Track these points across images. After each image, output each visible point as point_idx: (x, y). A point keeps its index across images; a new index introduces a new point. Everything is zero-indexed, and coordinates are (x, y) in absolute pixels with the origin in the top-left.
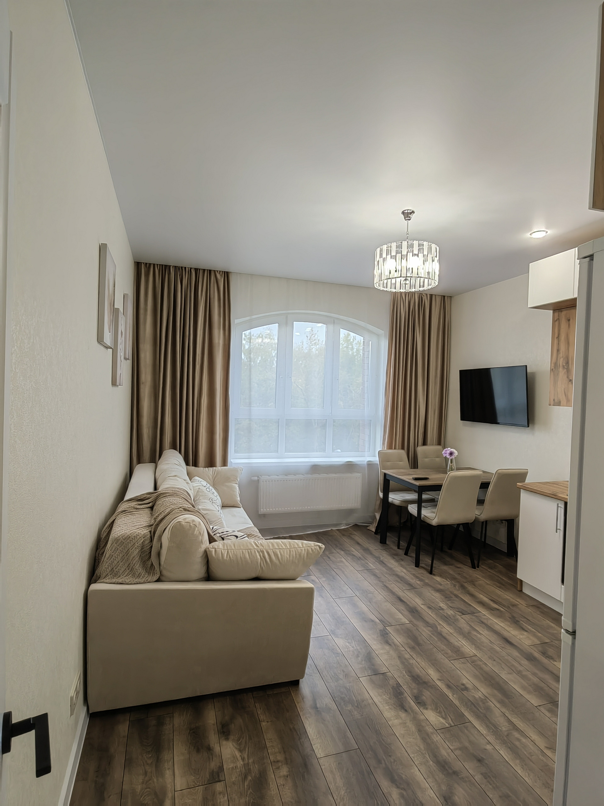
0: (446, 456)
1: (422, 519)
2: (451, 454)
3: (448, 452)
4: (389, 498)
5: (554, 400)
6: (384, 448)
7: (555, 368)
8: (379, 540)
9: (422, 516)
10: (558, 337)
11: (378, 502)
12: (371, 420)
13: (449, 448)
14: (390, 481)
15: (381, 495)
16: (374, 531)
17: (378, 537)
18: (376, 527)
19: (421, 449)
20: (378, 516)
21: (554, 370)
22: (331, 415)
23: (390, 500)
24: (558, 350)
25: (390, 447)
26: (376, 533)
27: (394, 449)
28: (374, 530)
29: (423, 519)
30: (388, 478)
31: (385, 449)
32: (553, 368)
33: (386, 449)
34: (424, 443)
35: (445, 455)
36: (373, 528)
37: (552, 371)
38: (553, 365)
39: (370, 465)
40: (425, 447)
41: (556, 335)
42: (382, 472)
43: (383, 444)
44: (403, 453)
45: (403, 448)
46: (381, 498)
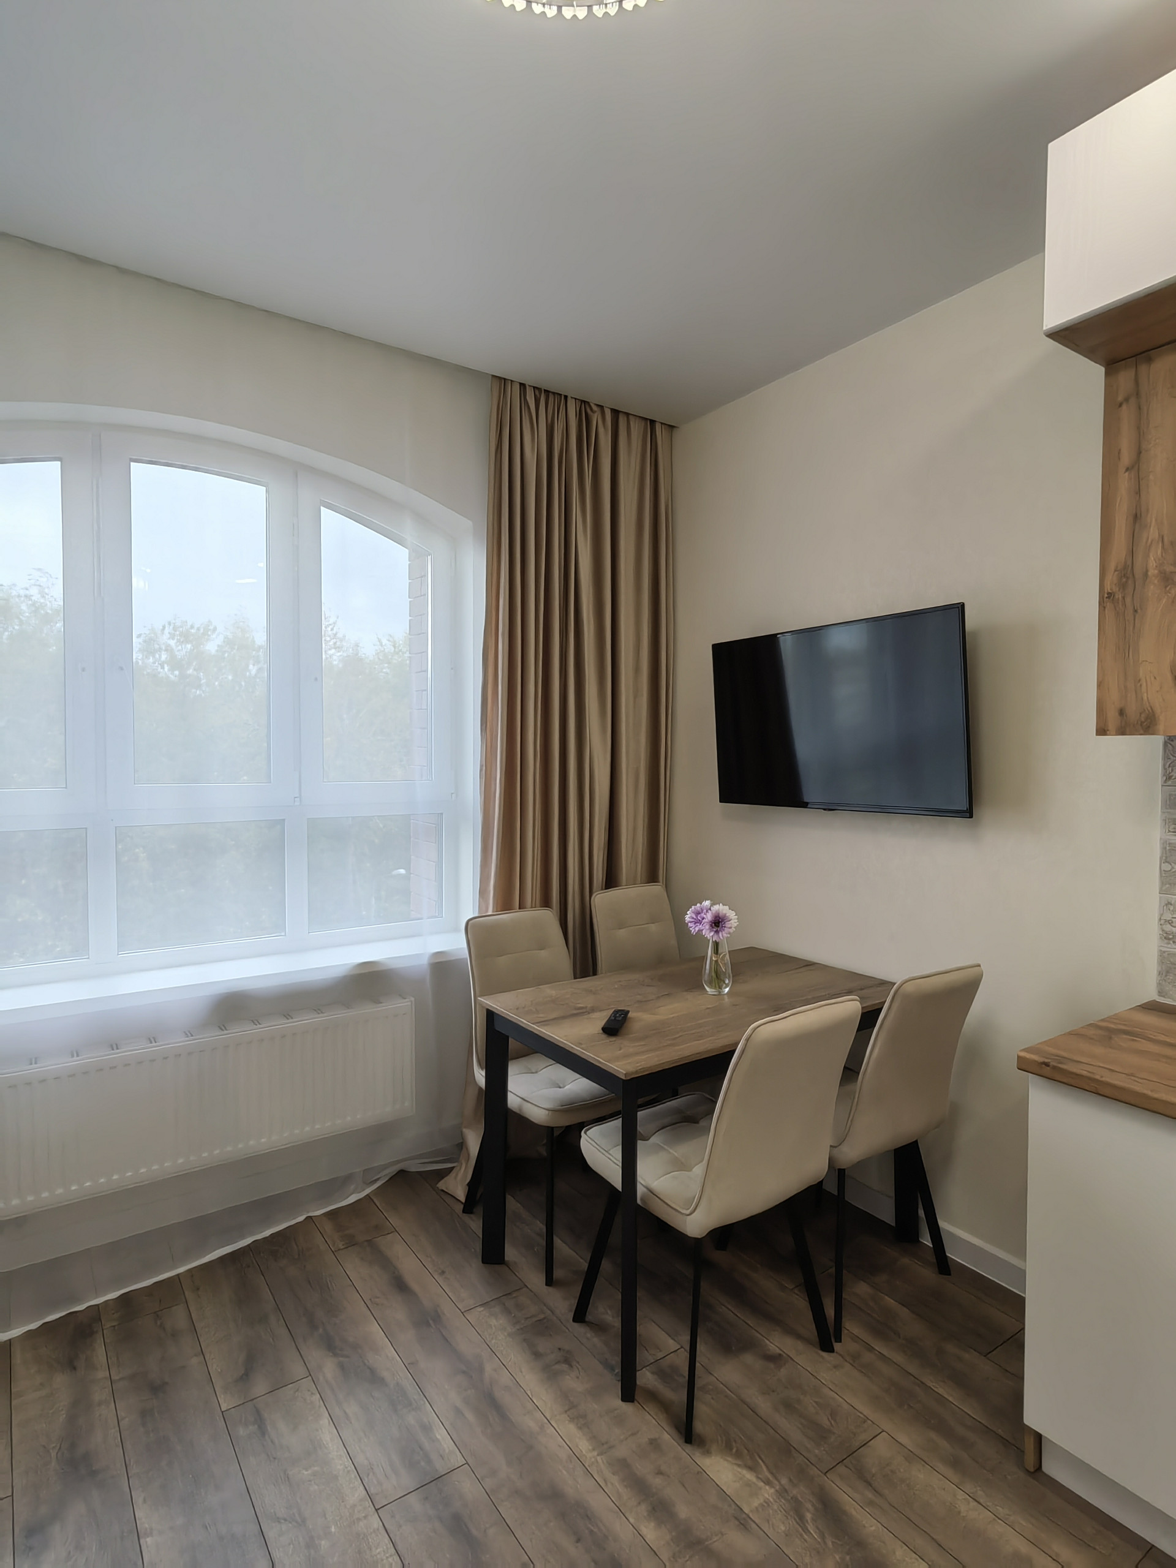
0: (700, 931)
1: (639, 1202)
2: (718, 923)
3: (709, 917)
4: (509, 1094)
5: (1121, 712)
6: (487, 911)
7: (1123, 586)
8: (478, 1247)
9: (640, 1190)
10: (1136, 466)
11: (471, 1100)
12: (442, 814)
13: (707, 903)
14: (510, 1039)
15: (480, 1076)
16: (463, 1201)
17: (475, 1224)
18: (469, 1184)
19: (602, 900)
20: (474, 1142)
21: (1119, 596)
22: (297, 803)
23: (513, 1101)
24: (1137, 518)
25: (505, 904)
26: (469, 1207)
27: (520, 908)
28: (461, 1194)
29: (642, 1199)
30: (498, 1027)
31: (490, 913)
32: (1115, 589)
33: (493, 912)
34: (611, 881)
35: (697, 929)
36: (457, 1185)
37: (1109, 605)
38: (1111, 578)
39: (442, 967)
40: (613, 893)
41: (1126, 459)
42: (482, 1005)
43: (483, 892)
44: (549, 917)
45: (546, 903)
46: (480, 1088)
